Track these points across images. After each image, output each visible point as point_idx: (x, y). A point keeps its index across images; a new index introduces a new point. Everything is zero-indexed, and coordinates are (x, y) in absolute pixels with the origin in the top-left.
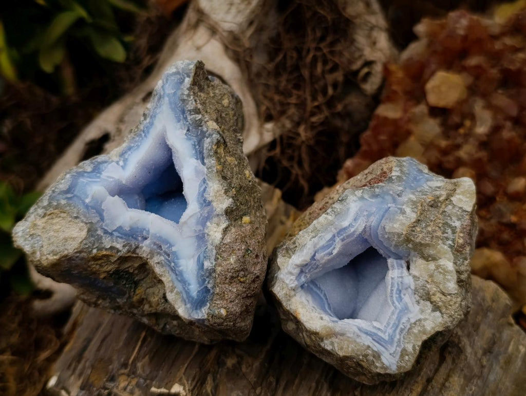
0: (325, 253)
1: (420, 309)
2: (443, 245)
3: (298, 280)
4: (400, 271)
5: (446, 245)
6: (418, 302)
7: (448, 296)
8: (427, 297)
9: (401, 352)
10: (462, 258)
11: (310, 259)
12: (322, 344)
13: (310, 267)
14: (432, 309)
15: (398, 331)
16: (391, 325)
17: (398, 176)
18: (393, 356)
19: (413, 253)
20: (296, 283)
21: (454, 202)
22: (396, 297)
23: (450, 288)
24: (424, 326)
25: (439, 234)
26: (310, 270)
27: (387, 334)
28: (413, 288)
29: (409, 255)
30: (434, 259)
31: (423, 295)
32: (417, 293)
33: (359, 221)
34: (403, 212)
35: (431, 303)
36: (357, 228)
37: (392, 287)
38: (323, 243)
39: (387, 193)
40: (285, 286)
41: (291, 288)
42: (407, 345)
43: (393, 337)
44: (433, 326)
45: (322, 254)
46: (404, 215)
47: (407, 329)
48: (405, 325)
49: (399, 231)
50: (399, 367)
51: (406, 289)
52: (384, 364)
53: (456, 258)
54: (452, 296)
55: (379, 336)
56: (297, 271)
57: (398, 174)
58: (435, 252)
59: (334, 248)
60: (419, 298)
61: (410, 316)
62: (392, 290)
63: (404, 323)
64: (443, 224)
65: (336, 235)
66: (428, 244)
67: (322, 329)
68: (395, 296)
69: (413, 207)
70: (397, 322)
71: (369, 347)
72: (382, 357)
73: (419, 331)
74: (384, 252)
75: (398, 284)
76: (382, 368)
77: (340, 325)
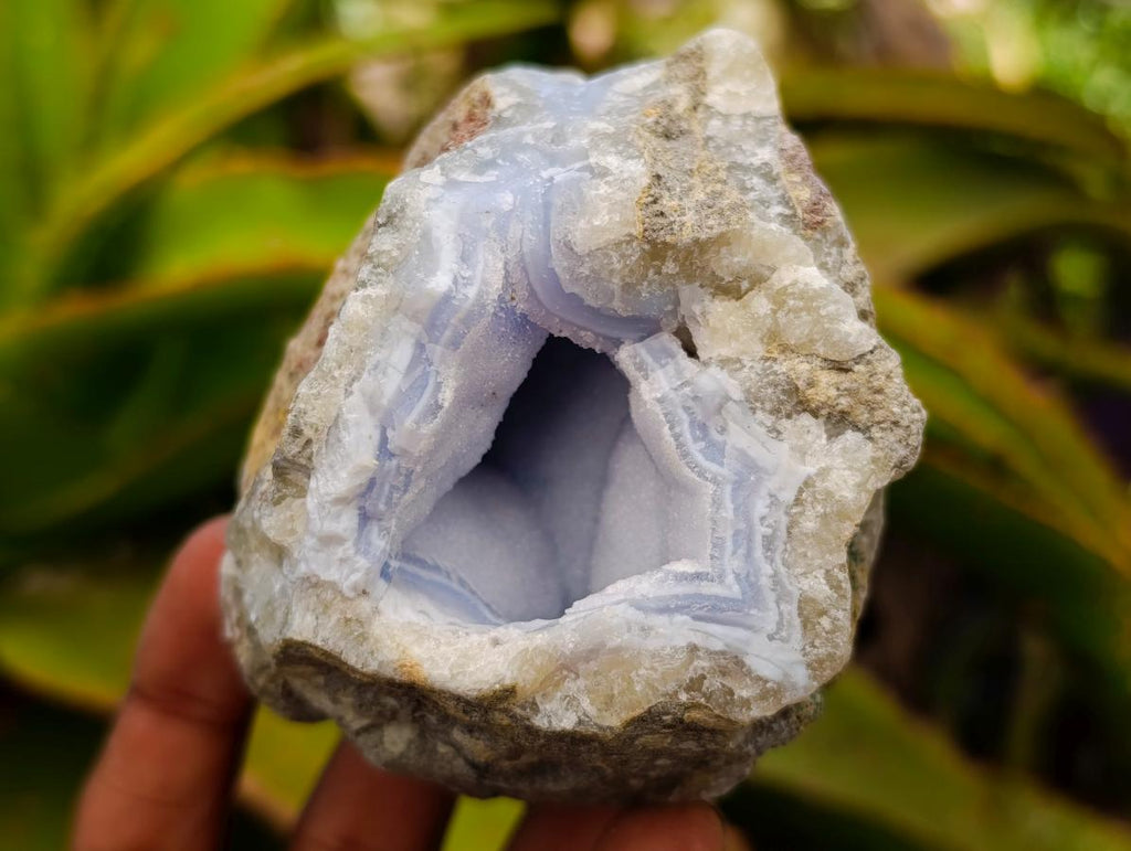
0: (414, 415)
1: (792, 449)
2: (762, 223)
3: (366, 553)
4: (671, 368)
5: (770, 221)
6: (776, 432)
7: (857, 368)
8: (795, 401)
9: (800, 615)
10: (833, 244)
11: (378, 458)
12: (540, 722)
13: (387, 488)
14: (826, 431)
15: (759, 552)
16: (729, 545)
17: (518, 105)
18: (783, 640)
19: (686, 291)
20: (362, 562)
21: (719, 108)
22: (700, 451)
23: (851, 340)
24: (829, 494)
25: (733, 195)
26: (390, 498)
27: (730, 579)
28: (737, 395)
29: (677, 303)
30: (758, 281)
31: (782, 403)
32: (758, 405)
33: (480, 257)
34: (601, 173)
35: (815, 414)
36: (485, 282)
37: (671, 428)
38: (392, 383)
39: (520, 146)
40: (329, 595)
41: (354, 588)
42: (805, 584)
43: (752, 579)
44: (858, 480)
45: (409, 422)
46: (610, 178)
47: (783, 534)
48: (770, 521)
49: (619, 233)
50: (814, 666)
51: (720, 409)
52: (766, 681)
53: (816, 248)
54: (869, 363)
55: (709, 597)
56: (347, 522)
57: (513, 99)
58: (750, 255)
59: (438, 386)
60: (773, 418)
61: (770, 484)
62: (677, 437)
63: (763, 519)
64: (729, 169)
65: (425, 340)
66: (722, 235)
67: (520, 669)
68: (695, 449)
69: (620, 148)
70: (742, 526)
71: (693, 649)
72: (748, 661)
73: (824, 516)
74: (597, 335)
75: (686, 409)
76: (764, 696)
77: (574, 626)
